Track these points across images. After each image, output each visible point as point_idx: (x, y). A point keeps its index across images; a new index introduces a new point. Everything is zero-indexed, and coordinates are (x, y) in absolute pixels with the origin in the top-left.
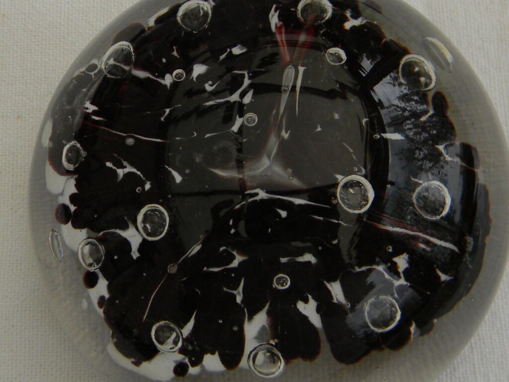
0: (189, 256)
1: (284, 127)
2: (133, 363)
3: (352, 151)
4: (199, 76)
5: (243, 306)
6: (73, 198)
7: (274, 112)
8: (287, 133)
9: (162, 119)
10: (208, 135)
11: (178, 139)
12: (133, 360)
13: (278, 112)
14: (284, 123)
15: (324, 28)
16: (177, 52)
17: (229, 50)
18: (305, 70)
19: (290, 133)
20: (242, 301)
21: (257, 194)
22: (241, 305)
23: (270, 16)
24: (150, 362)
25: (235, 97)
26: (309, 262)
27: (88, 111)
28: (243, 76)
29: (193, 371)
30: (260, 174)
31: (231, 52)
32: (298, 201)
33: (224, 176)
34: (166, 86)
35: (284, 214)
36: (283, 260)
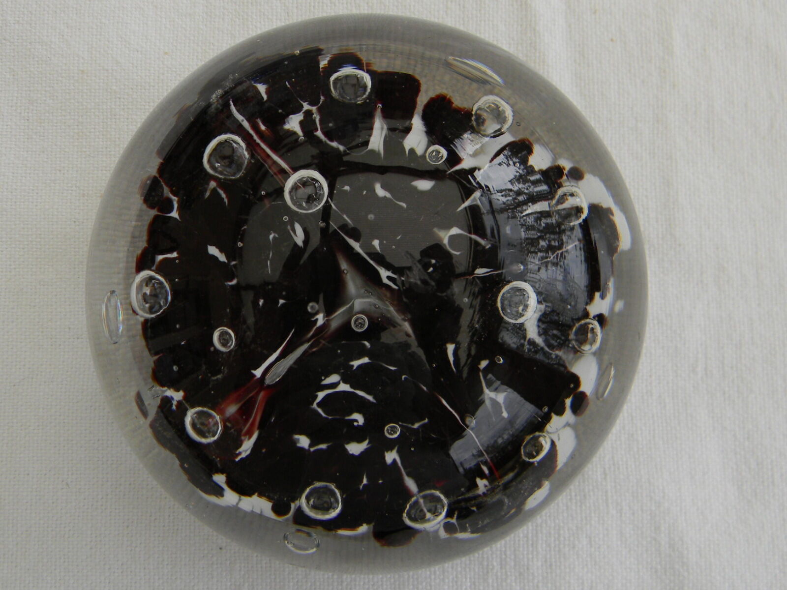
0: (492, 269)
1: (315, 328)
2: (613, 215)
4: (360, 441)
6: (560, 412)
9: (426, 420)
10: (393, 368)
11: (425, 388)
12: (611, 217)
13: (311, 347)
14: (311, 333)
15: (214, 381)
16: (362, 482)
17: (312, 449)
18: (255, 369)
19: (313, 318)
21: (389, 278)
23: (248, 452)
24: (600, 203)
25: (344, 387)
28: (319, 405)
29: (566, 165)
30: (372, 296)
31: (311, 446)
34: (398, 452)
36: (404, 205)
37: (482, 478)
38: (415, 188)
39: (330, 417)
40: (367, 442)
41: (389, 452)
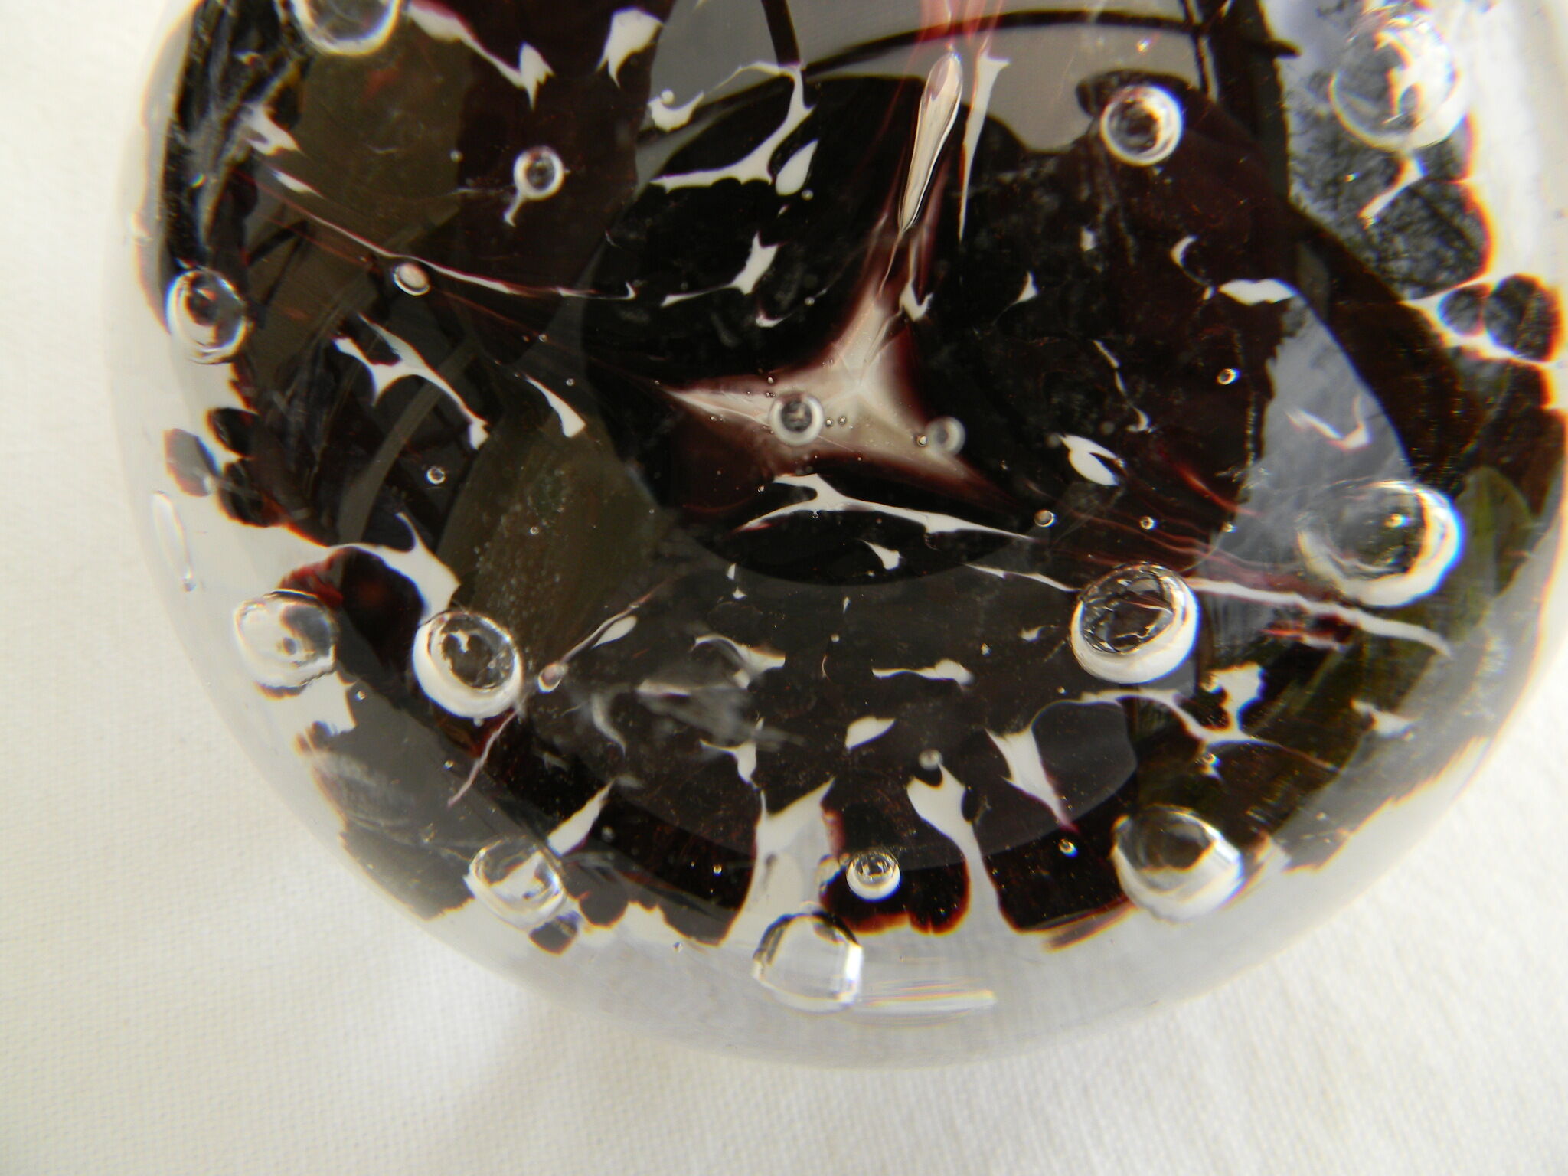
3: (1115, 363)
5: (755, 786)
7: (882, 222)
8: (920, 301)
20: (755, 775)
21: (811, 494)
22: (749, 786)
26: (949, 684)
27: (259, 146)
32: (938, 523)
33: (709, 415)
35: (890, 559)
36: (879, 674)
37: (283, 153)
38: (880, 715)
39: (740, 69)
40: (613, 71)
41: (542, 78)
